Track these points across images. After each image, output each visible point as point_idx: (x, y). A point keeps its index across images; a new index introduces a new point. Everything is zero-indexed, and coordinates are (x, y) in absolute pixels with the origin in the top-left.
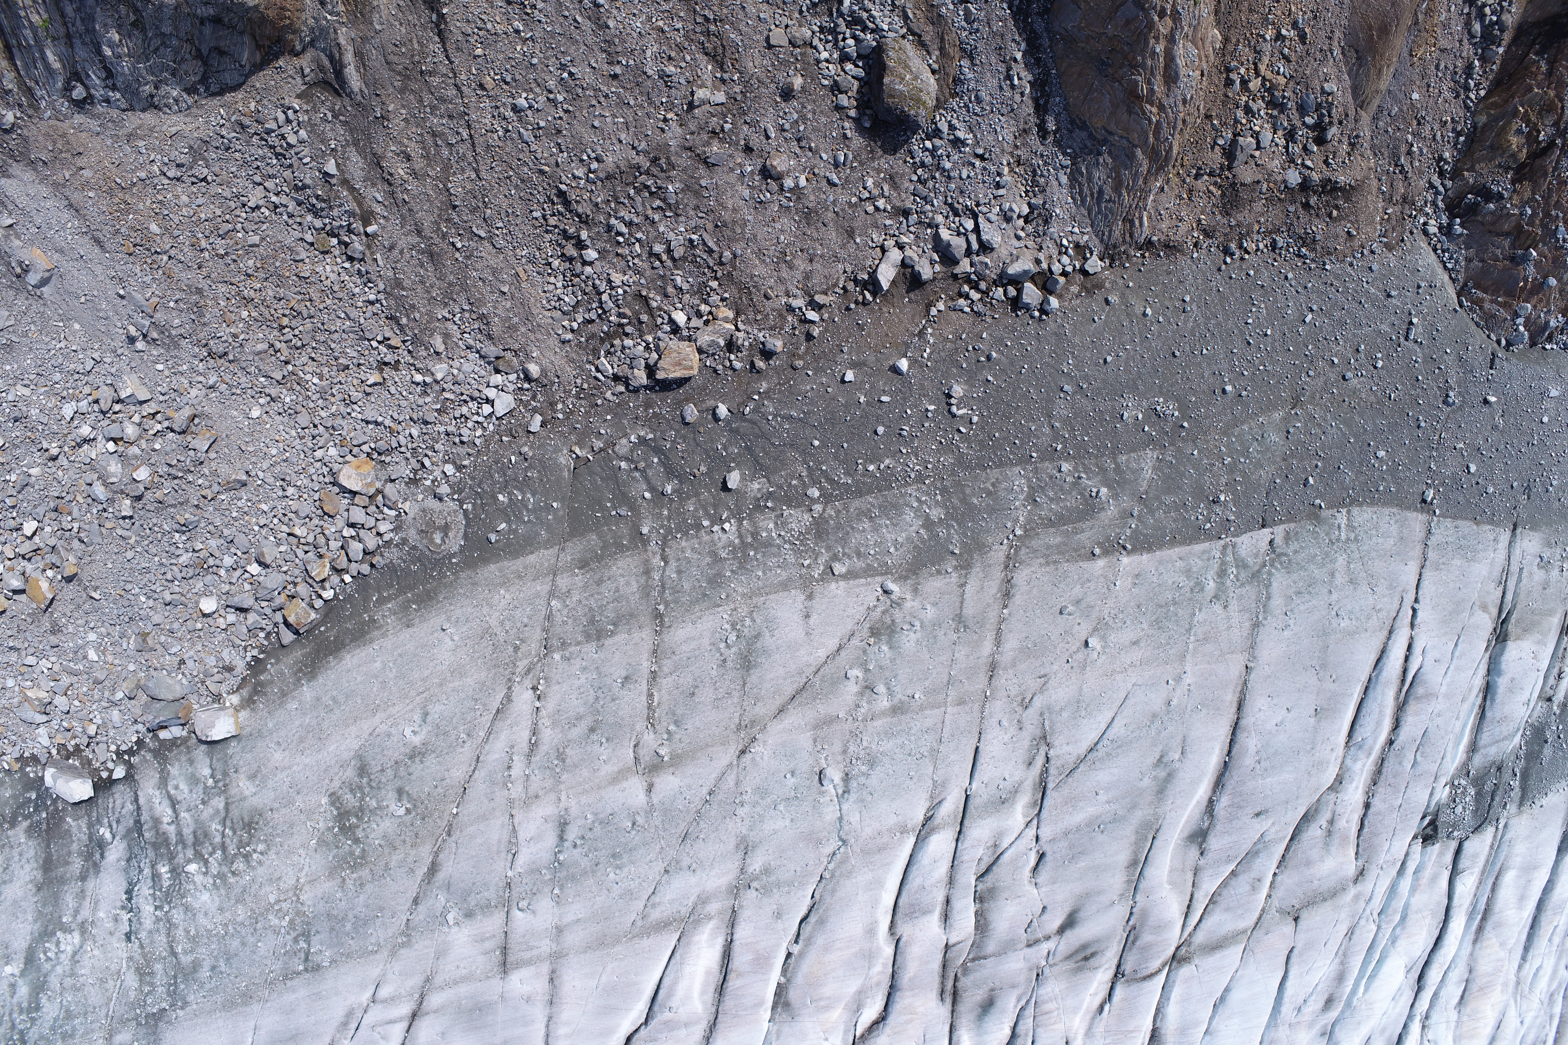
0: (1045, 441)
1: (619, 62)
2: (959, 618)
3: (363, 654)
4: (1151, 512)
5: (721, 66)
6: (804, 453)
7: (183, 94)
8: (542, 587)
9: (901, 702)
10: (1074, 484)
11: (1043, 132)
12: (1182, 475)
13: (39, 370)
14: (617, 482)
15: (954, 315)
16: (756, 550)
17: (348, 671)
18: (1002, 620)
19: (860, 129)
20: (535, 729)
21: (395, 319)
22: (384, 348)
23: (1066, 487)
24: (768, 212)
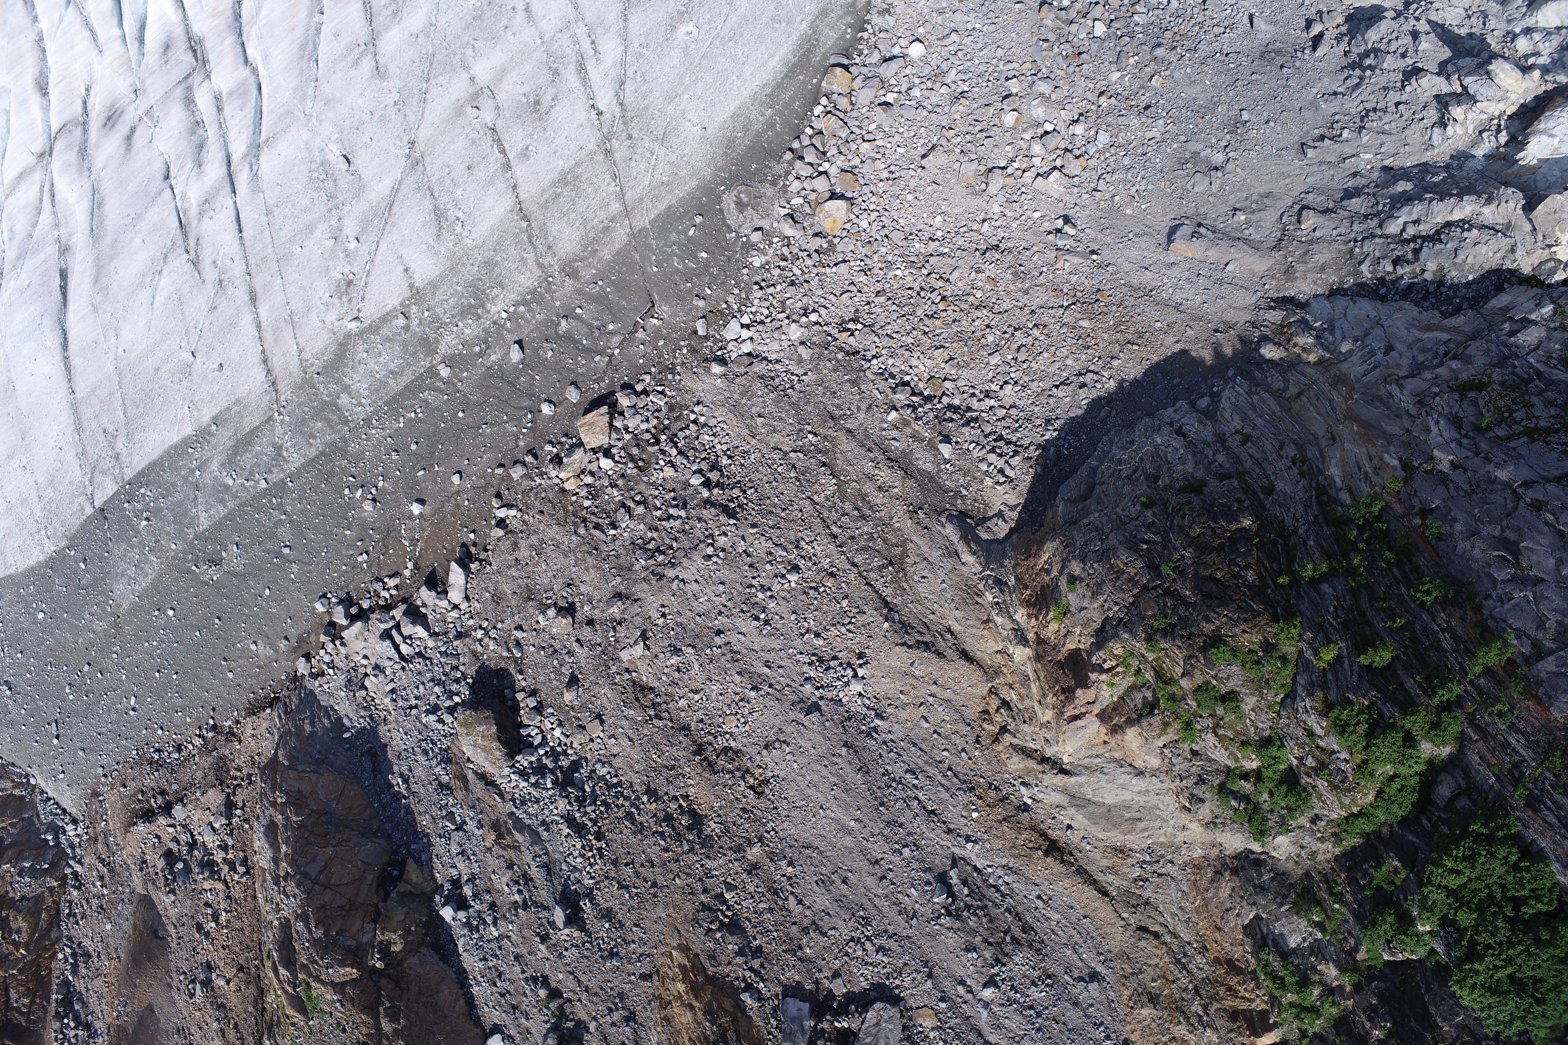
1: (720, 647)
2: (292, 325)
3: (765, 76)
5: (635, 684)
8: (633, 197)
9: (309, 239)
11: (373, 753)
15: (396, 570)
17: (772, 57)
18: (261, 339)
19: (512, 686)
20: (585, 80)
21: (847, 353)
22: (851, 326)
23: (256, 469)
24: (561, 581)
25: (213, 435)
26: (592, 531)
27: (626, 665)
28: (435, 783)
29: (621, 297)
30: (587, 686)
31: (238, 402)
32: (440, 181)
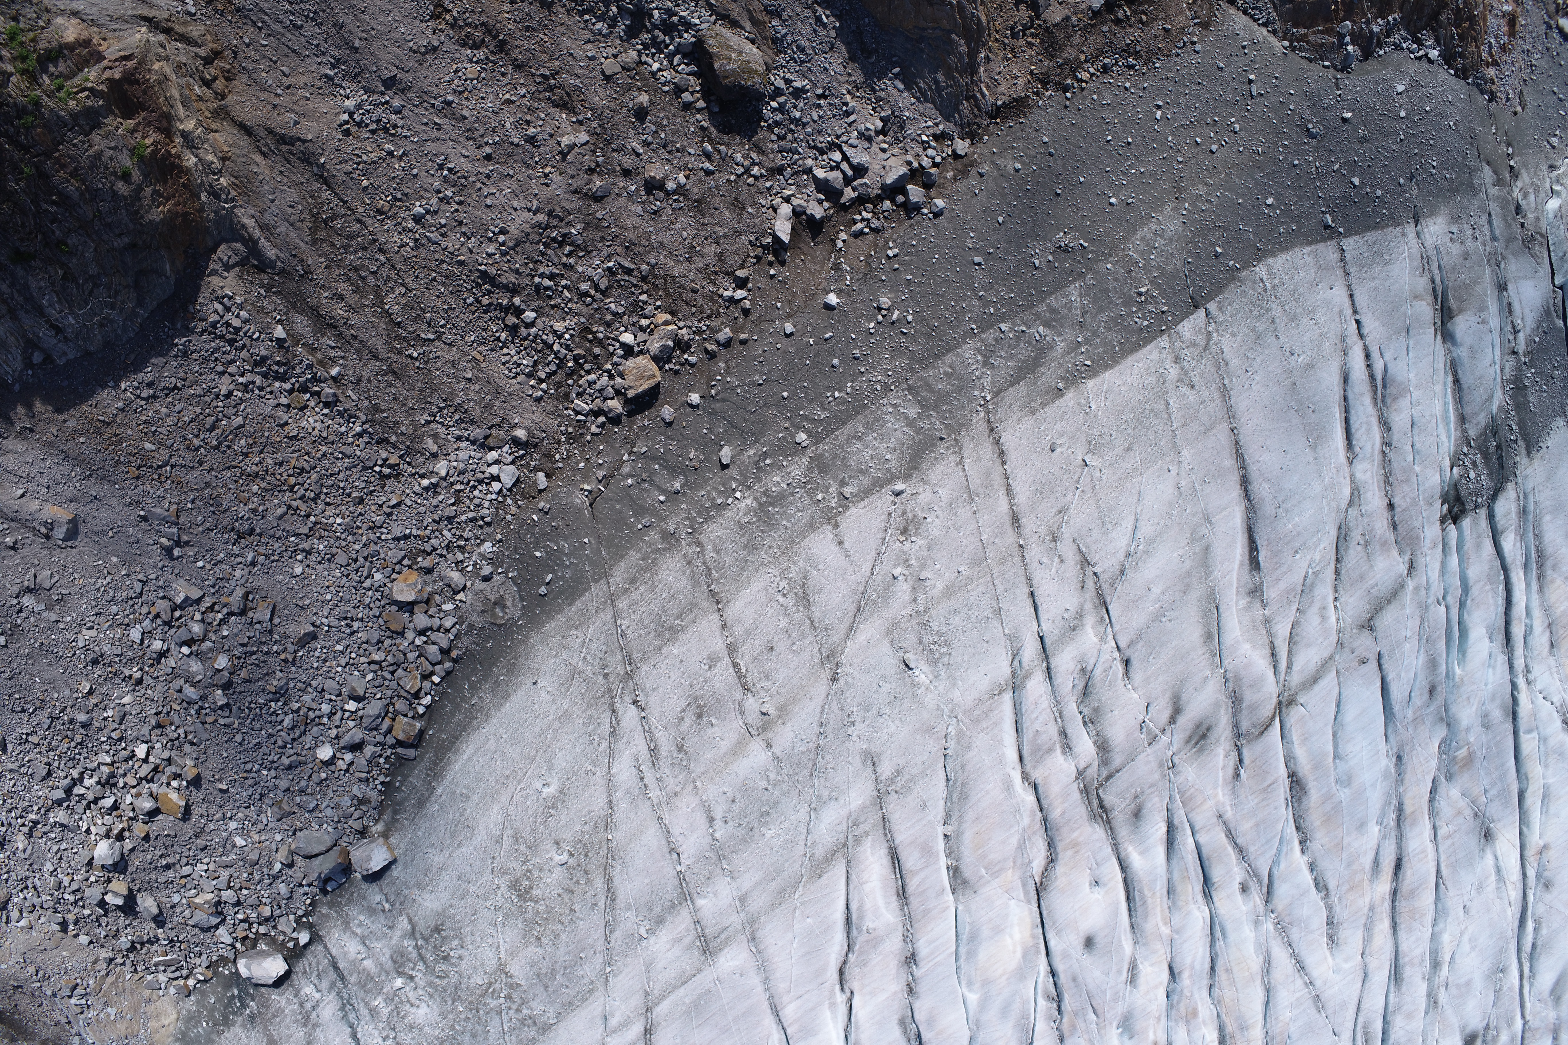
0: (978, 311)
1: (487, 143)
2: (970, 490)
3: (476, 740)
4: (1094, 333)
5: (573, 111)
6: (779, 407)
8: (605, 615)
9: (951, 580)
10: (1019, 337)
13: (96, 610)
14: (631, 499)
15: (857, 240)
16: (773, 505)
17: (470, 758)
18: (1006, 477)
19: (713, 116)
20: (650, 736)
21: (386, 441)
22: (386, 471)
23: (1013, 342)
24: (664, 218)
25: (1062, 378)
26: (633, 267)
27: (582, 128)
28: (785, 17)
29: (621, 512)
30: (624, 110)
31: (1033, 412)
32: (803, 636)
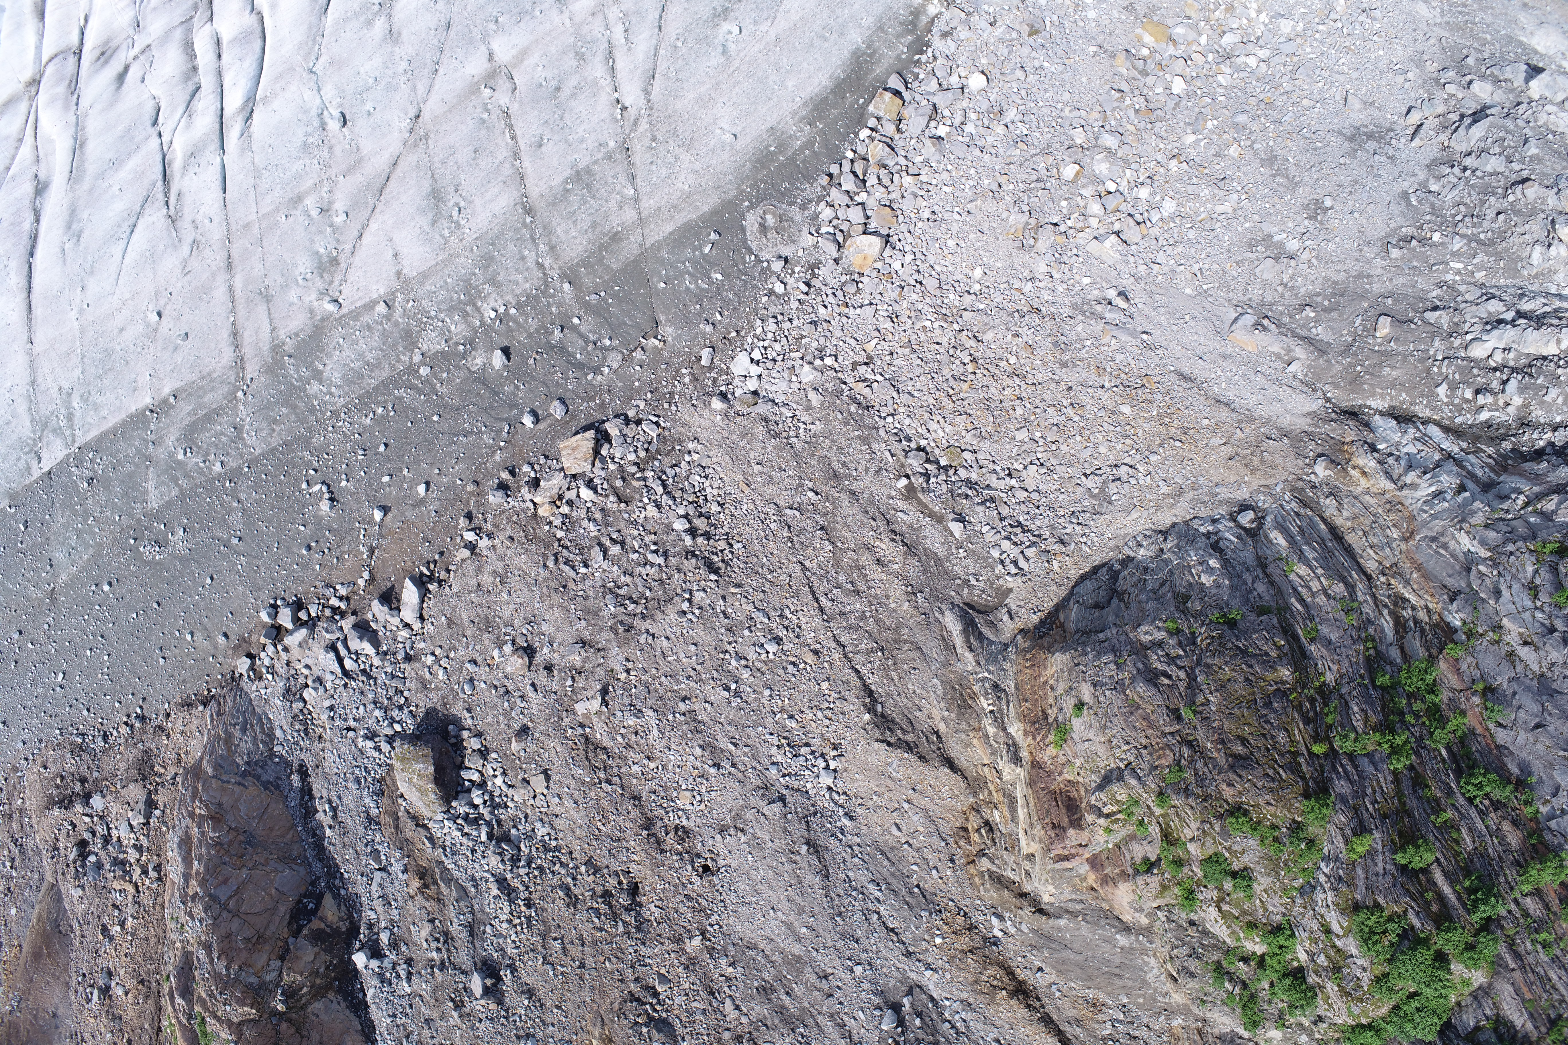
0: (242, 486)
1: (683, 714)
2: (268, 299)
3: (809, 89)
4: (139, 451)
5: (587, 740)
6: (445, 406)
7: (1132, 554)
8: (648, 204)
9: (295, 208)
10: (208, 454)
11: (303, 771)
12: (124, 494)
13: (1213, 234)
14: (610, 325)
15: (349, 578)
16: (460, 301)
17: (819, 69)
18: (233, 310)
19: (457, 722)
21: (861, 406)
22: (870, 376)
23: (213, 450)
24: (522, 616)
25: (172, 407)
26: (562, 566)
27: (580, 719)
28: (364, 816)
29: (622, 311)
30: (537, 735)
32: (443, 162)
